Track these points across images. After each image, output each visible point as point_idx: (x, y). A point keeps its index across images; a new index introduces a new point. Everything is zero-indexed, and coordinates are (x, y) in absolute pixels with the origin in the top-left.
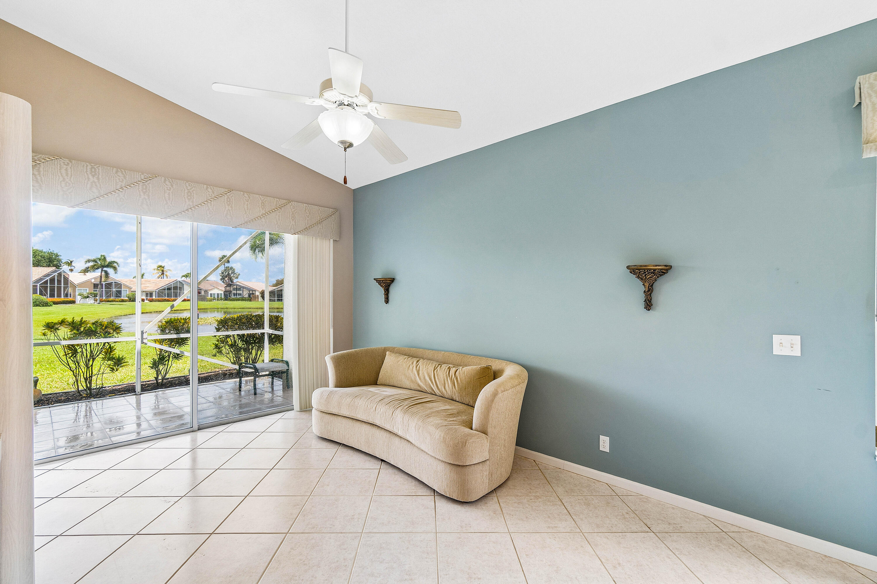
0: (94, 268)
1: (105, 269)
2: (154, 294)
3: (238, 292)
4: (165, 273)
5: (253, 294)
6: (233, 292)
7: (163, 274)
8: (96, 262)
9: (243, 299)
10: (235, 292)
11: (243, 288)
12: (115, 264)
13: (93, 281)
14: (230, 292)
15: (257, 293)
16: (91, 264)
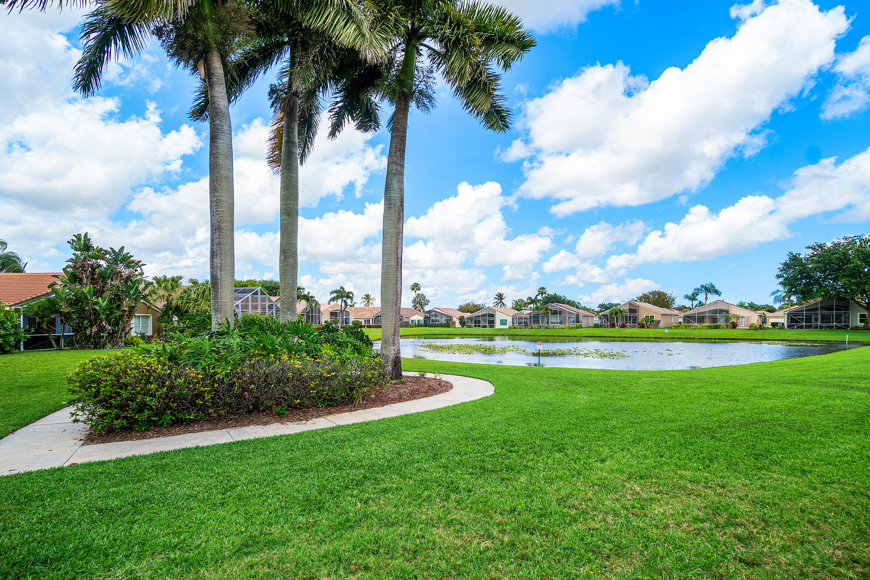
0: (336, 298)
1: (344, 299)
2: (371, 320)
3: (437, 318)
4: (370, 301)
5: (450, 320)
6: (432, 318)
7: (368, 302)
8: (338, 293)
9: (442, 326)
10: (434, 318)
11: (442, 314)
12: (351, 295)
13: (330, 309)
14: (429, 318)
15: (454, 319)
16: (335, 295)
